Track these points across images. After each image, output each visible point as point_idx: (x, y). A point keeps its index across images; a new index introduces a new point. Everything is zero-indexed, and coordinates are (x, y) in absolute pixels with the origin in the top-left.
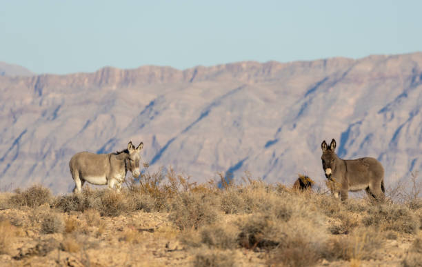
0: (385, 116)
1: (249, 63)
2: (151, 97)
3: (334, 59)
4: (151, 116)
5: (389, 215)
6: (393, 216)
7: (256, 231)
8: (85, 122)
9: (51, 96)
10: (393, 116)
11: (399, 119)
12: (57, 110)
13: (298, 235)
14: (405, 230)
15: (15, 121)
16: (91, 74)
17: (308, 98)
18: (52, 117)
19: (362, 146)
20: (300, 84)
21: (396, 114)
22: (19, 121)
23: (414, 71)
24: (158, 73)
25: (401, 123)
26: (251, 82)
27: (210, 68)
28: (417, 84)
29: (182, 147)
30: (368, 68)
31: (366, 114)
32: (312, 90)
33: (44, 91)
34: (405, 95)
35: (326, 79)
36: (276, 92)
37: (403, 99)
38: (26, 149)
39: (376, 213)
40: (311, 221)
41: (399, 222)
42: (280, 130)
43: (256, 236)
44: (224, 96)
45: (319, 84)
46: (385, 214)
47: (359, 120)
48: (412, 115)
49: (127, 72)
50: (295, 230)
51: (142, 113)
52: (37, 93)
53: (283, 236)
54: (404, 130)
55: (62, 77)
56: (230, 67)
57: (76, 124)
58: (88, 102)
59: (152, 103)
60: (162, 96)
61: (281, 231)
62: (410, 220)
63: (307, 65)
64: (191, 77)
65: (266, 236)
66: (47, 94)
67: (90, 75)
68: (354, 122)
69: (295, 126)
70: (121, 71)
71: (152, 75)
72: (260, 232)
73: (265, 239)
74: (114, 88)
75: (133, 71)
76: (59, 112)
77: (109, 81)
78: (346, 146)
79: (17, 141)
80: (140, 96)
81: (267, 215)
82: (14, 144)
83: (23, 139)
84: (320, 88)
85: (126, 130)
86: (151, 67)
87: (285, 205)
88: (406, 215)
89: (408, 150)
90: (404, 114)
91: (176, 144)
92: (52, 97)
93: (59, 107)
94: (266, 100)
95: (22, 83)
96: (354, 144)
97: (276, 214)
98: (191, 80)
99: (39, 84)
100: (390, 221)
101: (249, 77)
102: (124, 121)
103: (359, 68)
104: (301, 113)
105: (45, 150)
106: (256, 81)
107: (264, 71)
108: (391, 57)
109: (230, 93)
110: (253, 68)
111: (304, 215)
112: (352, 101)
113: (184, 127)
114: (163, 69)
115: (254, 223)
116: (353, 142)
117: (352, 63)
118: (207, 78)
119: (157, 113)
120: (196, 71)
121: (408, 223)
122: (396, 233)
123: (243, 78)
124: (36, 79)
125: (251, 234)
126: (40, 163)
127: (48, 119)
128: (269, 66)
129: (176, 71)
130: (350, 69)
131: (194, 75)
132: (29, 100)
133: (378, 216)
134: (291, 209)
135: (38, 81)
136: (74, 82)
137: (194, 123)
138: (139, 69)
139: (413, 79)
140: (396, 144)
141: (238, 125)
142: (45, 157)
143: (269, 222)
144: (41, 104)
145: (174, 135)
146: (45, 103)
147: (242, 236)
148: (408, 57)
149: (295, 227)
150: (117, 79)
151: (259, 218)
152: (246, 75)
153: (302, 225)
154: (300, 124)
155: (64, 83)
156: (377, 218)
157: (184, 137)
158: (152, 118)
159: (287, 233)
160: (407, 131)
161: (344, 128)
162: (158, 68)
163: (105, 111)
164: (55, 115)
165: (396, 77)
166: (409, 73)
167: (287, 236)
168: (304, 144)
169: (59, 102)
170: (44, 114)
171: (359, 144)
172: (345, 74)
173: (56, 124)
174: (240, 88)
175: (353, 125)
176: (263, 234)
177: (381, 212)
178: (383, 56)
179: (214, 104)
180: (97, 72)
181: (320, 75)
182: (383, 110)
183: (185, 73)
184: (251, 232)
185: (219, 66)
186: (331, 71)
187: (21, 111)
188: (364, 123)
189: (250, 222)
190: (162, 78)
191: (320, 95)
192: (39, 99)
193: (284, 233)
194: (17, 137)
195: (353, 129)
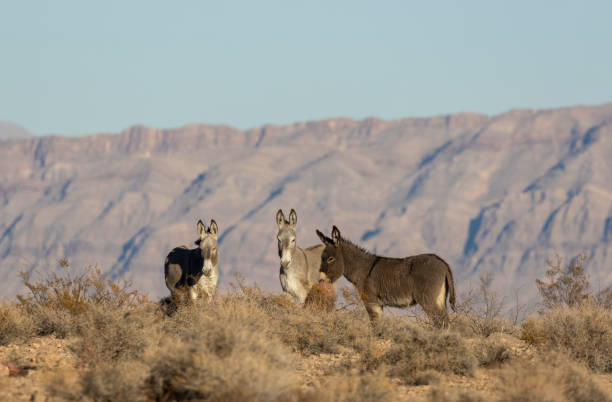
0: (533, 197)
1: (340, 120)
2: (200, 169)
3: (461, 115)
4: (199, 195)
5: (429, 345)
6: (435, 346)
7: (174, 374)
8: (106, 204)
9: (58, 166)
10: (543, 196)
11: (552, 200)
12: (66, 186)
13: (242, 381)
14: (455, 370)
15: (6, 202)
16: (116, 136)
17: (423, 170)
18: (58, 197)
19: (499, 238)
20: (412, 150)
21: (548, 193)
22: (12, 204)
23: (574, 132)
24: (210, 135)
25: (556, 207)
26: (342, 148)
27: (284, 128)
28: (578, 151)
29: (243, 238)
30: (509, 128)
31: (506, 193)
32: (428, 160)
33: (48, 160)
34: (561, 166)
35: (449, 143)
36: (378, 163)
37: (559, 172)
38: (22, 241)
39: (408, 342)
40: (266, 356)
41: (444, 358)
42: (383, 215)
43: (173, 382)
44: (305, 168)
45: (439, 150)
46: (422, 344)
47: (496, 200)
48: (571, 195)
49: (166, 133)
50: (236, 373)
51: (187, 191)
52: (38, 163)
53: (216, 382)
54: (559, 217)
55: (74, 140)
56: (312, 126)
57: (93, 206)
58: (110, 176)
59: (201, 177)
60: (216, 168)
61: (214, 374)
62: (463, 353)
63: (421, 124)
64: (257, 139)
65: (189, 383)
66: (52, 164)
67: (113, 138)
68: (488, 204)
69: (404, 210)
70: (157, 132)
71: (201, 137)
72: (181, 376)
73: (187, 387)
74: (147, 155)
75: (174, 131)
76: (69, 190)
77: (141, 146)
78: (478, 238)
79: (8, 231)
80: (184, 167)
81: (193, 347)
82: (5, 234)
83: (18, 227)
84: (440, 156)
85: (163, 215)
86: (201, 127)
87: (222, 330)
88: (456, 344)
89: (565, 245)
90: (560, 194)
91: (235, 235)
92: (60, 168)
93: (69, 182)
94: (364, 173)
95: (16, 148)
96: (489, 236)
97: (208, 345)
98: (257, 145)
99: (41, 150)
100: (431, 355)
101: (339, 140)
102: (161, 203)
103: (495, 128)
104: (414, 191)
105: (49, 244)
106: (349, 147)
107: (360, 132)
108: (541, 112)
109: (312, 163)
110: (345, 127)
111: (254, 349)
112: (485, 175)
113: (247, 211)
114: (217, 129)
115: (171, 361)
116: (485, 233)
117: (486, 121)
118: (280, 142)
119: (208, 191)
120: (263, 131)
121: (459, 359)
122: (440, 374)
123: (331, 142)
124: (36, 142)
125: (167, 378)
126: (42, 263)
127: (54, 199)
128: (368, 125)
129: (235, 131)
130: (483, 130)
131: (261, 137)
132: (26, 173)
133: (411, 346)
134: (232, 337)
135: (40, 145)
136: (91, 147)
137: (261, 206)
138: (183, 130)
139: (573, 145)
140: (548, 236)
141: (323, 209)
142: (48, 253)
143: (197, 359)
144: (43, 178)
145: (232, 222)
146: (49, 176)
147: (151, 381)
148: (566, 112)
149: (237, 367)
150: (152, 142)
151: (180, 352)
152: (335, 137)
153: (250, 363)
154: (411, 208)
155: (76, 147)
156: (409, 351)
157: (246, 225)
158: (201, 199)
159: (223, 378)
160: (565, 217)
161: (475, 213)
162: (210, 127)
163: (134, 189)
164: (63, 194)
165: (547, 142)
166: (566, 134)
167: (223, 382)
168: (417, 236)
169: (69, 175)
170: (47, 192)
171: (495, 236)
172: (477, 136)
173: (64, 206)
174: (326, 157)
175: (488, 208)
176: (185, 378)
177: (415, 340)
178: (530, 111)
179: (290, 179)
180: (124, 133)
181: (440, 138)
182: (530, 188)
183: (248, 134)
184: (166, 375)
185: (296, 125)
186: (455, 132)
187: (14, 188)
188: (503, 206)
189: (164, 358)
190: (216, 141)
191: (440, 166)
192: (41, 171)
193: (218, 378)
194: (8, 224)
195: (487, 214)
